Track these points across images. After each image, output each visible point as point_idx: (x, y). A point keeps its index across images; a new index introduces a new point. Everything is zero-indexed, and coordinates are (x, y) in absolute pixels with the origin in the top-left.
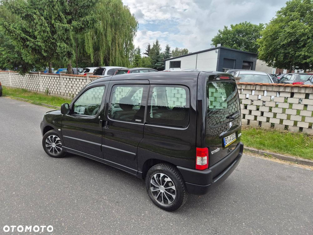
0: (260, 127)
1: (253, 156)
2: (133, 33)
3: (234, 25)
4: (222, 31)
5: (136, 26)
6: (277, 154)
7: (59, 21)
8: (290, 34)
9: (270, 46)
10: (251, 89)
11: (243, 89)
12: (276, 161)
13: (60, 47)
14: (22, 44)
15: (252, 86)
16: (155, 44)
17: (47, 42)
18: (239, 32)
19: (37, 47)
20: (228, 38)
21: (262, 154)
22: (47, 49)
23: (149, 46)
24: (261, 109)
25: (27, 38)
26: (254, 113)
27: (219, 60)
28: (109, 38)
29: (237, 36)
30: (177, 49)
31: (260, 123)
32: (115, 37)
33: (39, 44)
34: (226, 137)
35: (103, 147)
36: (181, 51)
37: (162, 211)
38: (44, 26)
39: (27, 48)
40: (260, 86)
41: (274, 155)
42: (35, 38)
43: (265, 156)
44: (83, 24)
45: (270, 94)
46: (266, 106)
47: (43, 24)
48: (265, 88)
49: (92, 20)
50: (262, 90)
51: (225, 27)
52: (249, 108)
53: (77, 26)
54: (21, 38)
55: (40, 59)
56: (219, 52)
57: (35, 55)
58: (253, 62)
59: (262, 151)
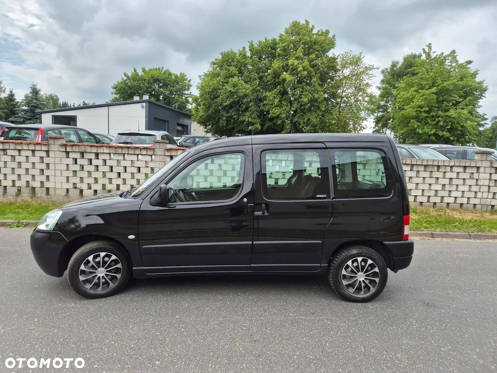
3: (147, 69)
8: (232, 94)
9: (209, 106)
18: (156, 80)
27: (148, 118)
35: (256, 244)
56: (148, 108)
58: (187, 126)
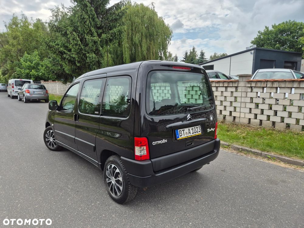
0: (274, 128)
1: (254, 158)
2: (167, 42)
3: (276, 25)
4: (263, 31)
5: (170, 34)
6: (283, 157)
7: (90, 35)
10: (262, 86)
11: (254, 87)
12: (280, 165)
13: (89, 57)
14: (60, 57)
15: (262, 83)
16: (192, 51)
17: (79, 54)
18: (282, 31)
19: (72, 59)
20: (269, 39)
21: (265, 157)
22: (79, 60)
23: (186, 53)
24: (274, 108)
25: (64, 52)
26: (266, 112)
27: (254, 61)
28: (144, 48)
29: (279, 36)
30: (215, 54)
31: (274, 123)
32: (150, 47)
33: (74, 56)
34: (181, 130)
35: (76, 139)
36: (220, 55)
37: (114, 203)
38: (76, 40)
39: (64, 60)
40: (271, 83)
41: (278, 158)
42: (70, 50)
43: (269, 159)
44: (111, 36)
45: (284, 91)
46: (279, 105)
47: (75, 39)
48: (277, 84)
49: (119, 32)
50: (274, 86)
51: (266, 27)
52: (261, 107)
53: (106, 38)
54: (60, 52)
55: (76, 69)
56: (255, 53)
57: (71, 66)
58: (297, 62)
59: (265, 153)
